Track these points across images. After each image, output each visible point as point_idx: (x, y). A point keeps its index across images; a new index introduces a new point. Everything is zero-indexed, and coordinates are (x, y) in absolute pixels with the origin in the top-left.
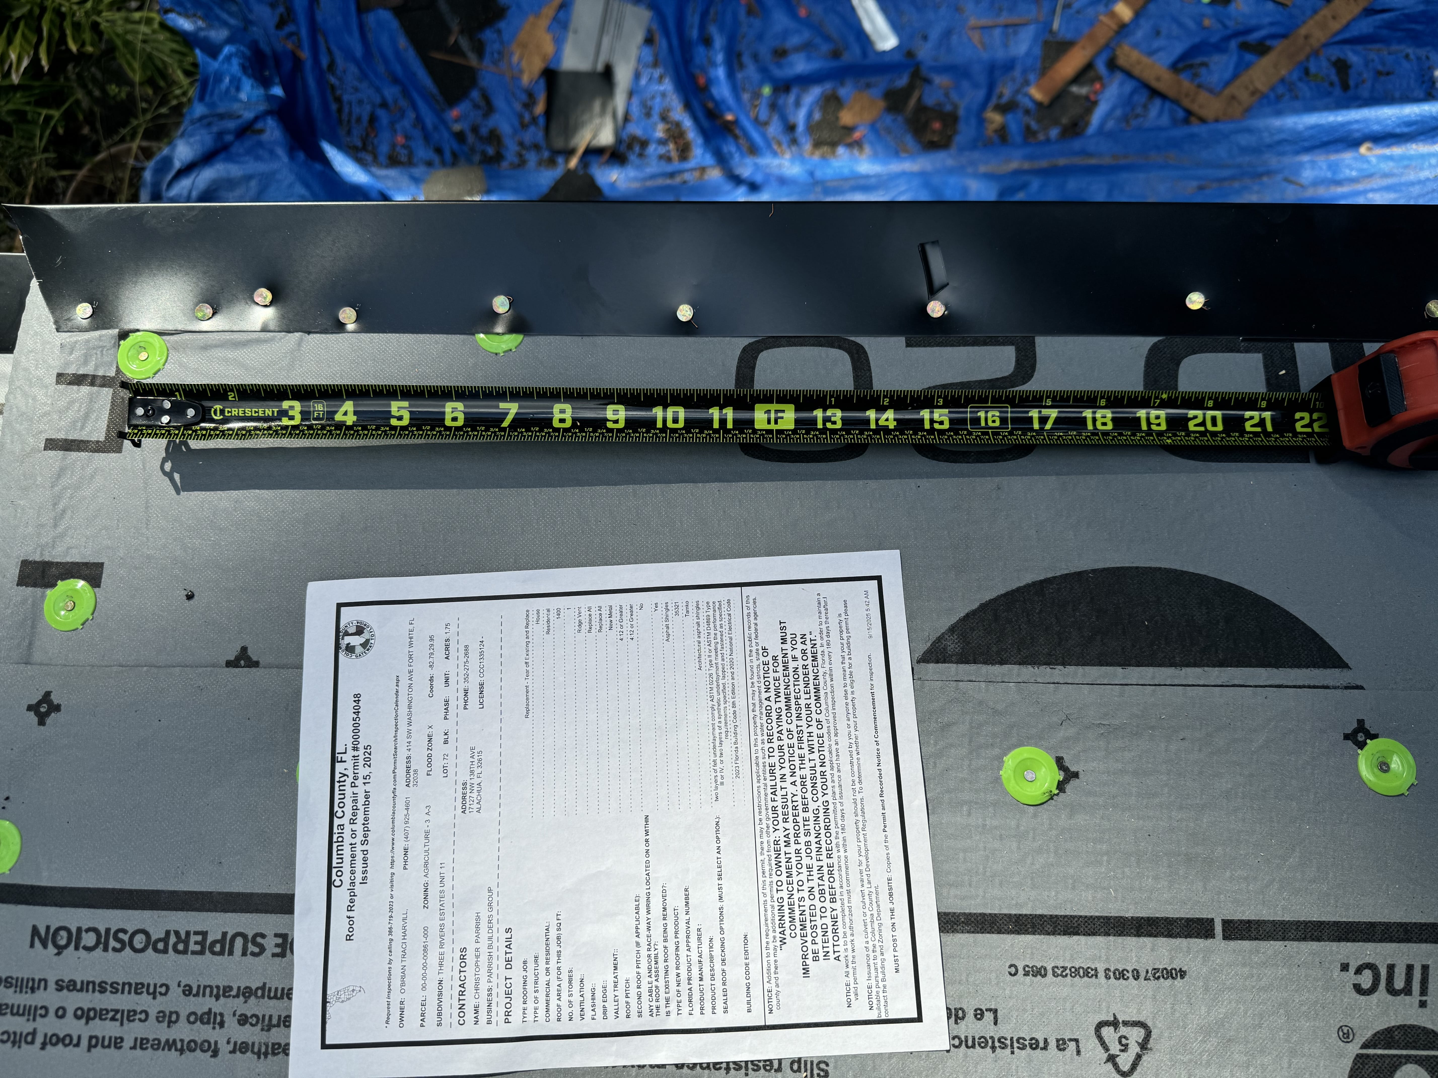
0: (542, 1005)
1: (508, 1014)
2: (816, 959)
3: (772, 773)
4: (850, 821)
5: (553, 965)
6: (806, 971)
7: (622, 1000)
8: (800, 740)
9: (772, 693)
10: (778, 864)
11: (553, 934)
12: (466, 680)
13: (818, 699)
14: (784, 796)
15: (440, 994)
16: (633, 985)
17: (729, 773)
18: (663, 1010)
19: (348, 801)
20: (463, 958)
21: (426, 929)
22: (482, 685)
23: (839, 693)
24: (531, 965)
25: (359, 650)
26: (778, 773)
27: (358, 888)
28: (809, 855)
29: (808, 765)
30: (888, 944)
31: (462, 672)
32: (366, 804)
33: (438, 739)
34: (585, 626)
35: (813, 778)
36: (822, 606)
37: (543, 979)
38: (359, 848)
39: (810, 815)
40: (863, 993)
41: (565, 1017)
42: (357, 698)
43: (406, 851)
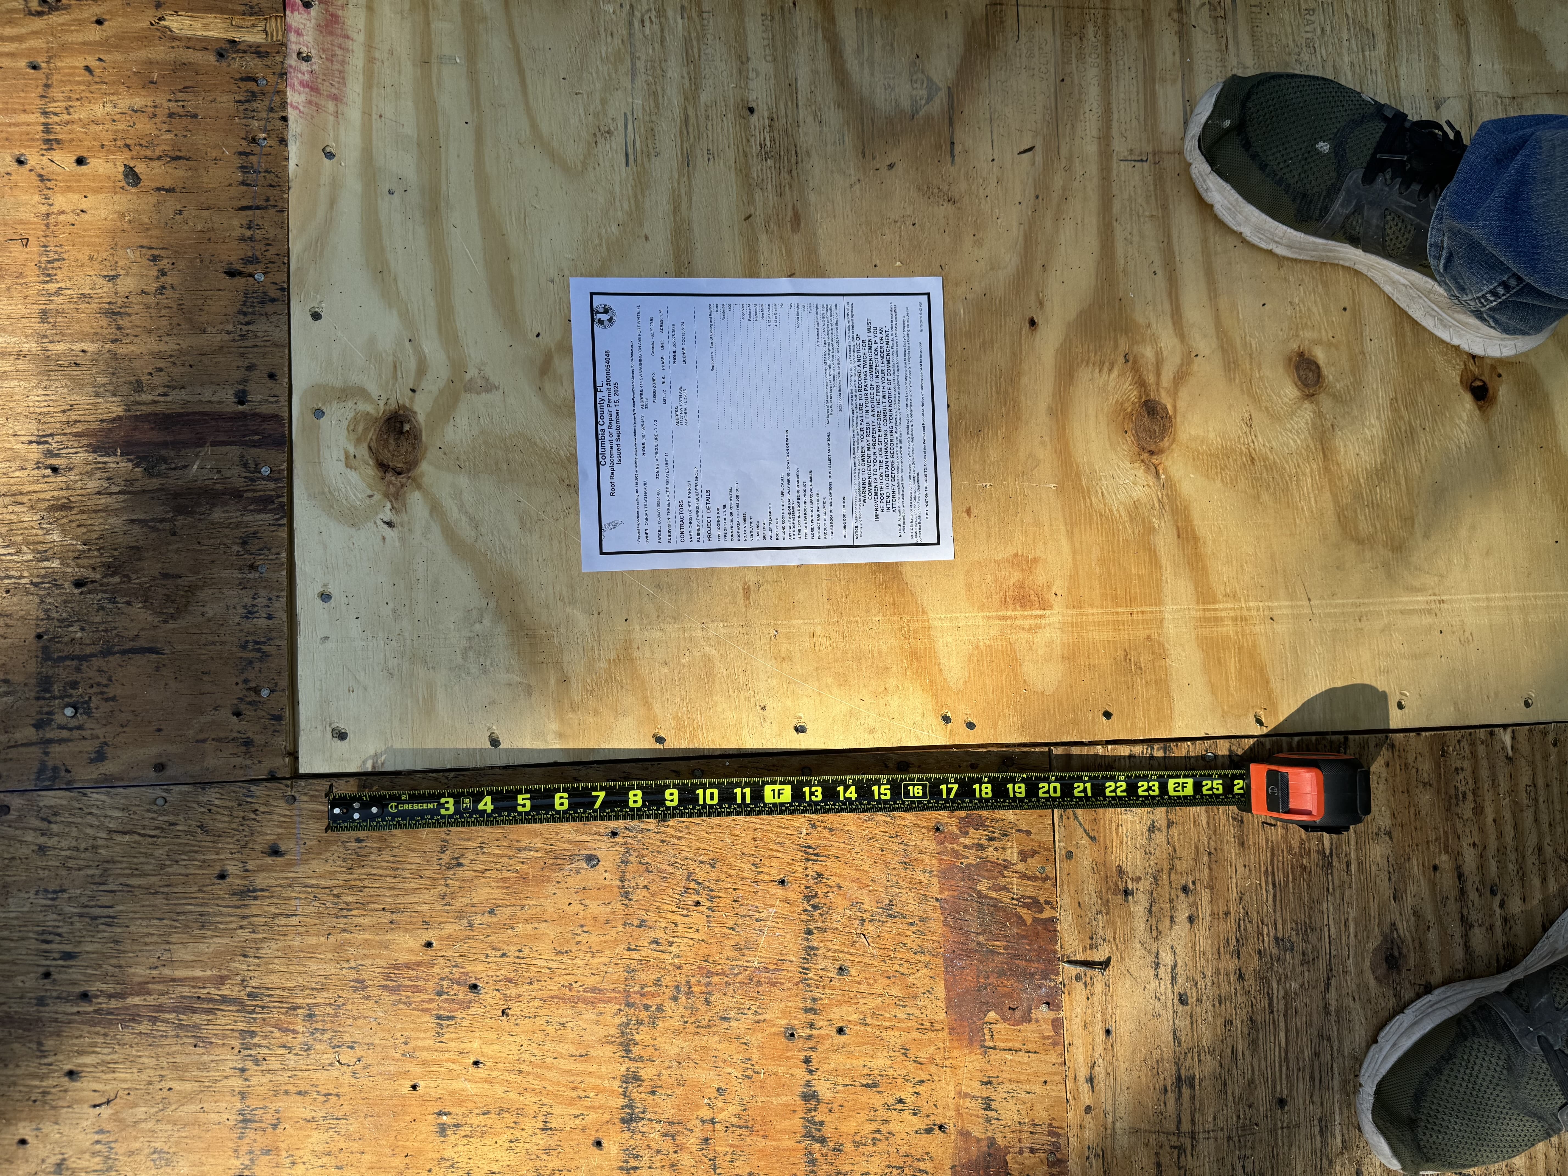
0: (729, 531)
1: (709, 536)
2: (882, 511)
3: (861, 409)
4: (905, 436)
5: (734, 511)
6: (877, 517)
7: (774, 530)
8: (877, 390)
9: (862, 362)
10: (863, 460)
11: (734, 494)
12: (674, 346)
13: (889, 367)
14: (868, 423)
15: (669, 525)
16: (780, 521)
17: (835, 408)
18: (797, 536)
19: (606, 415)
20: (681, 506)
21: (658, 490)
22: (684, 350)
23: (901, 365)
24: (721, 510)
25: (606, 323)
26: (864, 409)
27: (615, 466)
28: (881, 455)
29: (882, 405)
30: (923, 503)
31: (671, 341)
32: (618, 417)
33: (659, 381)
34: (747, 317)
35: (885, 413)
36: (893, 310)
37: (729, 518)
38: (615, 443)
39: (882, 433)
40: (908, 529)
41: (742, 539)
42: (607, 353)
43: (644, 445)
